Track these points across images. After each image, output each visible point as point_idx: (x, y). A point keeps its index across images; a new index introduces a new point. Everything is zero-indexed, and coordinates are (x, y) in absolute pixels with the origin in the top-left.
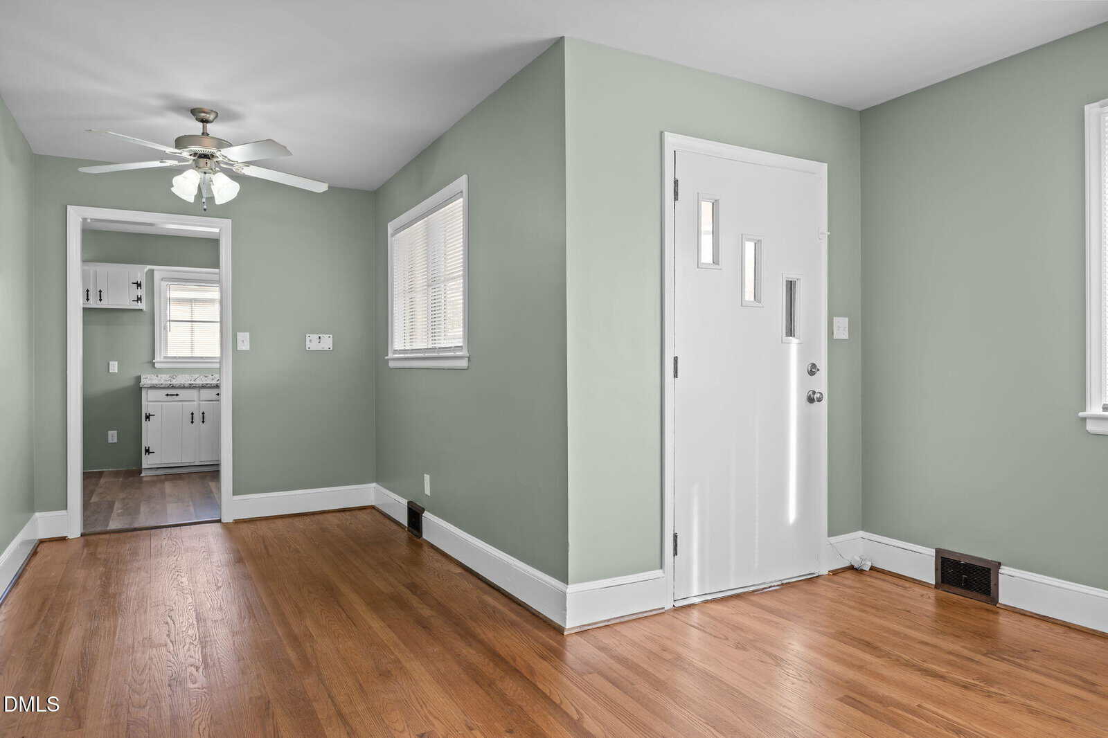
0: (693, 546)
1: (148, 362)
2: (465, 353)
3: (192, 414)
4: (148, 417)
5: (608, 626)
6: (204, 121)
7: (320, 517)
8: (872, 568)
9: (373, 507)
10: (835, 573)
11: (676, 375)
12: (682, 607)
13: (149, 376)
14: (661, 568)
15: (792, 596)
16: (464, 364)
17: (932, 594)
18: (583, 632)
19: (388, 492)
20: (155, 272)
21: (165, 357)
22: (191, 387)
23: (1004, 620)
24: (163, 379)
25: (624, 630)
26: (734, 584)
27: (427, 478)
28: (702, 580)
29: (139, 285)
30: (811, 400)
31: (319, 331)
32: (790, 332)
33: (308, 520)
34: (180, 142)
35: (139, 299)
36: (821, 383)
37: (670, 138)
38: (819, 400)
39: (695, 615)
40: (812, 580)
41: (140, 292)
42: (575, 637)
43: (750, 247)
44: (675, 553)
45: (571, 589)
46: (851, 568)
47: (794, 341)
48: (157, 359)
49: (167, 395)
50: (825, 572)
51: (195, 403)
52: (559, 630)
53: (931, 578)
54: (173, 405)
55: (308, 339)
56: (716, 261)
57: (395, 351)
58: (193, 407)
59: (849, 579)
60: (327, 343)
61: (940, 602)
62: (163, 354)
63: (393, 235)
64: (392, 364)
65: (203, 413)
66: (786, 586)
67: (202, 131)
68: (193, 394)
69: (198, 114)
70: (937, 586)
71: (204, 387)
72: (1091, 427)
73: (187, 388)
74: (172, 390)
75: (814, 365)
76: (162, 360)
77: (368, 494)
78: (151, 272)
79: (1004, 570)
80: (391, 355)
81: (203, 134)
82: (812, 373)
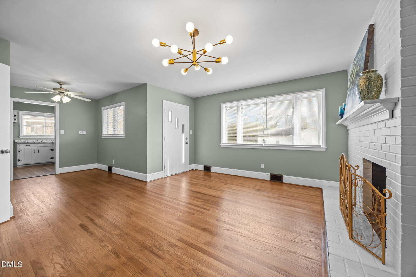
0: (168, 167)
1: (17, 137)
2: (124, 135)
3: (35, 150)
4: (19, 151)
5: (154, 180)
6: (61, 85)
7: (84, 171)
8: (195, 169)
9: (96, 169)
10: (190, 171)
11: (165, 139)
12: (166, 177)
13: (17, 140)
14: (163, 171)
15: (183, 174)
16: (124, 137)
17: (203, 172)
18: (150, 182)
19: (102, 165)
20: (20, 112)
21: (23, 135)
22: (34, 143)
23: (212, 173)
24: (23, 141)
25: (157, 181)
26: (174, 173)
27: (113, 160)
28: (169, 173)
29: (15, 116)
30: (186, 143)
31: (83, 130)
32: (183, 133)
33: (81, 172)
34: (55, 89)
35: (15, 120)
36: (188, 141)
37: (164, 101)
38: (187, 143)
39: (168, 178)
40: (186, 172)
41: (15, 118)
42: (149, 183)
43: (177, 119)
44: (165, 168)
45: (148, 175)
46: (192, 170)
47: (184, 134)
48: (21, 136)
49: (26, 145)
50: (188, 171)
51: (36, 147)
52: (146, 182)
53: (203, 170)
54: (28, 148)
55: (80, 132)
56: (171, 121)
57: (104, 135)
58: (35, 148)
59: (192, 171)
60: (85, 133)
61: (204, 173)
62: (22, 135)
63: (103, 110)
64: (102, 138)
65: (38, 150)
66: (182, 173)
67: (60, 87)
68: (35, 145)
69: (59, 83)
70: (204, 171)
71: (39, 143)
72: (221, 146)
73: (33, 143)
74: (28, 144)
75: (187, 138)
76: (22, 136)
77: (95, 166)
78: (18, 113)
79: (212, 167)
80: (102, 136)
81: (61, 87)
82: (186, 139)
